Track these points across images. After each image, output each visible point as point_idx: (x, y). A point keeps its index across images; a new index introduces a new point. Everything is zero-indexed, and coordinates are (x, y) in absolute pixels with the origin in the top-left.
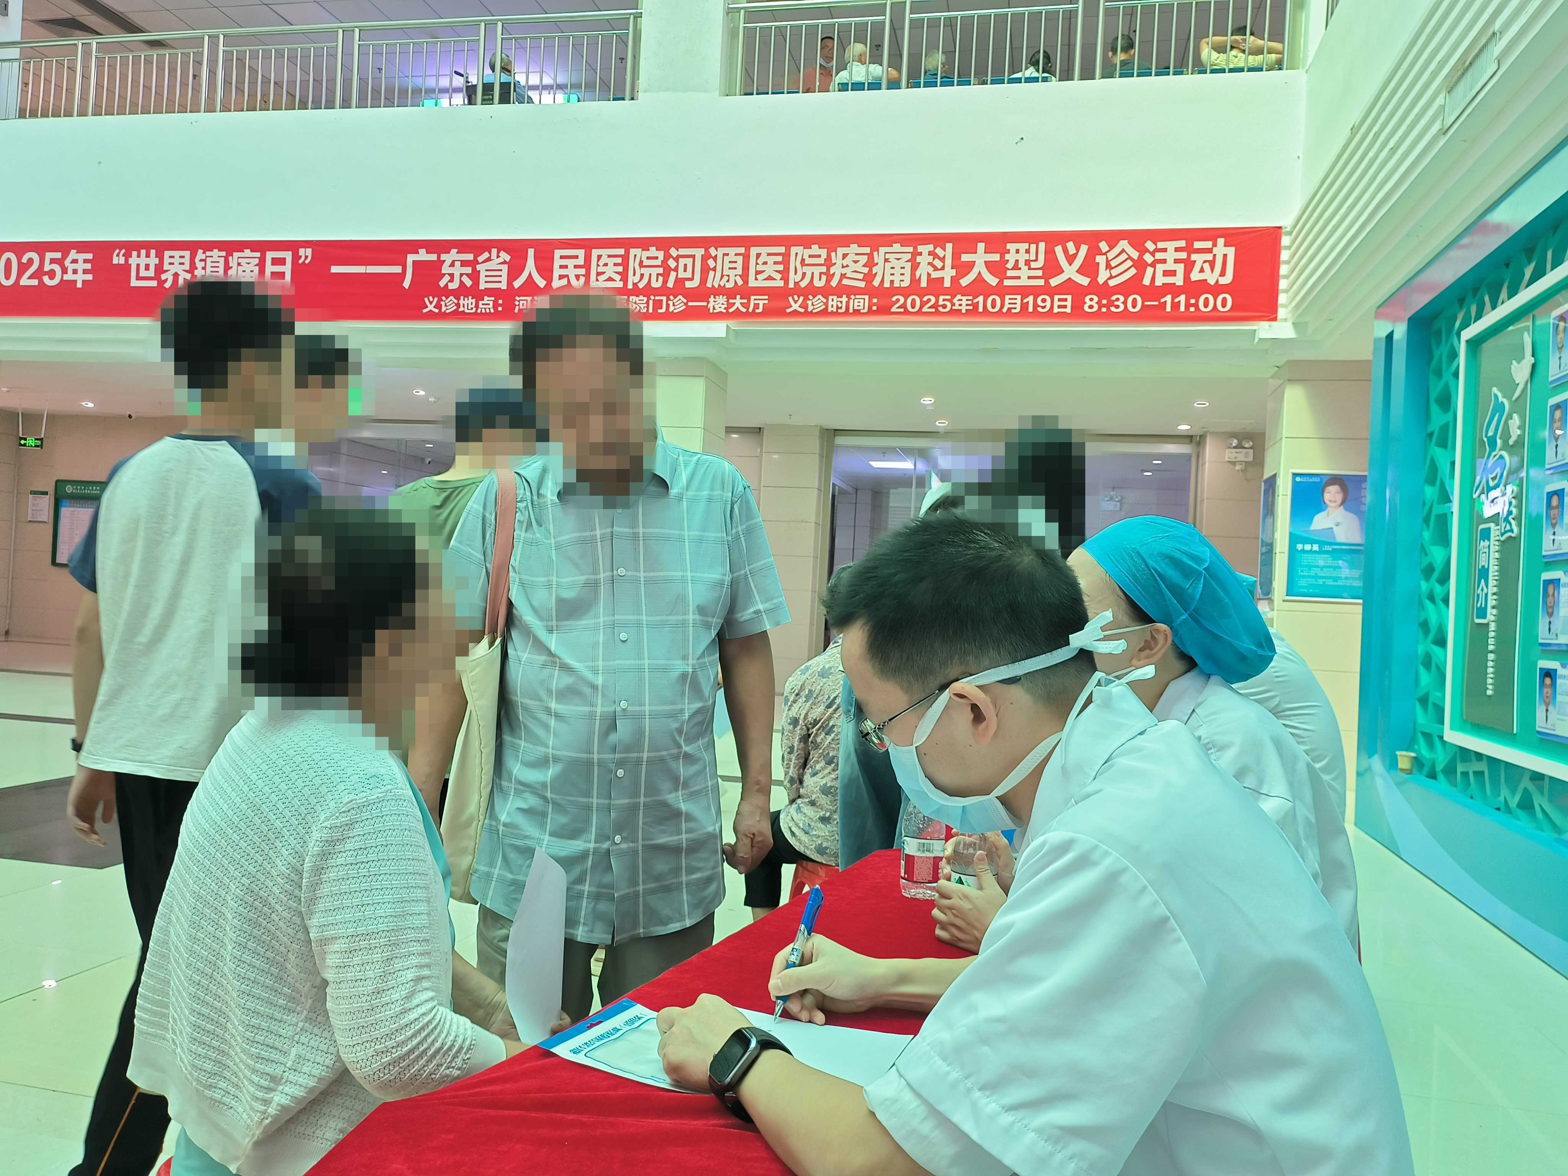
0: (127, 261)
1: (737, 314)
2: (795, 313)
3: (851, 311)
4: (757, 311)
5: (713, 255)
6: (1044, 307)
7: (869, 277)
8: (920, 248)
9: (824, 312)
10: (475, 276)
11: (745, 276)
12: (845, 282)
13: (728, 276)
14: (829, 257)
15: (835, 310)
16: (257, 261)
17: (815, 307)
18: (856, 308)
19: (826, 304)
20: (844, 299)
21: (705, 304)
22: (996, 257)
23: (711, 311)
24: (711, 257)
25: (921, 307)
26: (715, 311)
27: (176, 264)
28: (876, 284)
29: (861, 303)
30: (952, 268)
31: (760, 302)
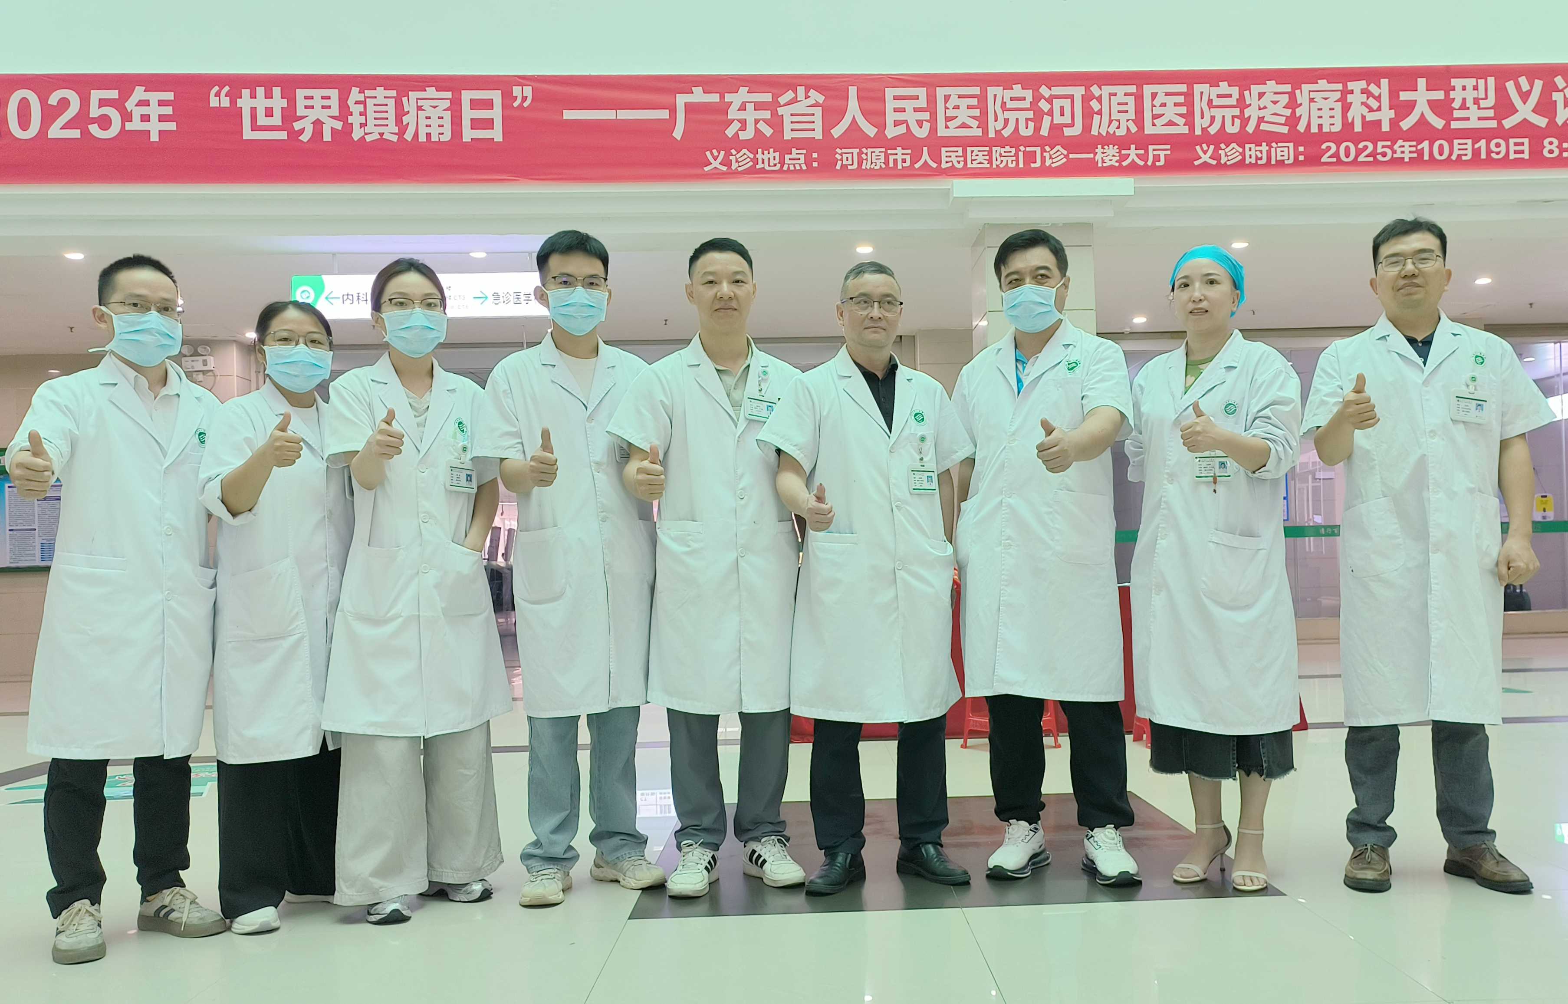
0: (233, 102)
1: (1133, 169)
2: (1205, 166)
3: (1273, 162)
4: (1158, 164)
5: (1097, 95)
6: (1498, 153)
7: (1292, 121)
8: (1351, 85)
9: (1241, 165)
10: (776, 123)
11: (1139, 120)
12: (1263, 127)
13: (1118, 121)
14: (1242, 97)
15: (1253, 161)
16: (447, 104)
17: (1230, 158)
18: (1279, 158)
19: (1243, 154)
20: (1264, 147)
21: (1091, 156)
22: (1440, 95)
23: (1100, 165)
24: (1093, 97)
25: (1357, 156)
26: (1105, 165)
27: (318, 107)
28: (1301, 127)
29: (1285, 152)
30: (1390, 109)
31: (1163, 152)
